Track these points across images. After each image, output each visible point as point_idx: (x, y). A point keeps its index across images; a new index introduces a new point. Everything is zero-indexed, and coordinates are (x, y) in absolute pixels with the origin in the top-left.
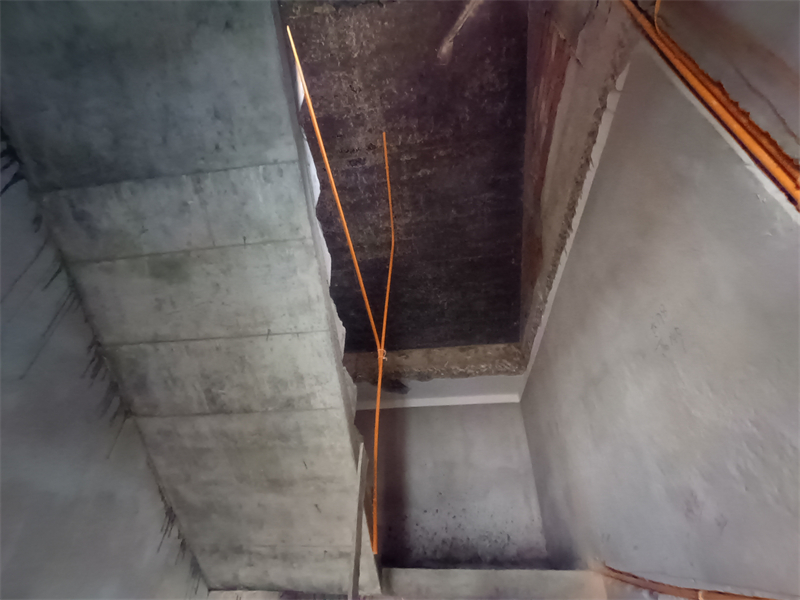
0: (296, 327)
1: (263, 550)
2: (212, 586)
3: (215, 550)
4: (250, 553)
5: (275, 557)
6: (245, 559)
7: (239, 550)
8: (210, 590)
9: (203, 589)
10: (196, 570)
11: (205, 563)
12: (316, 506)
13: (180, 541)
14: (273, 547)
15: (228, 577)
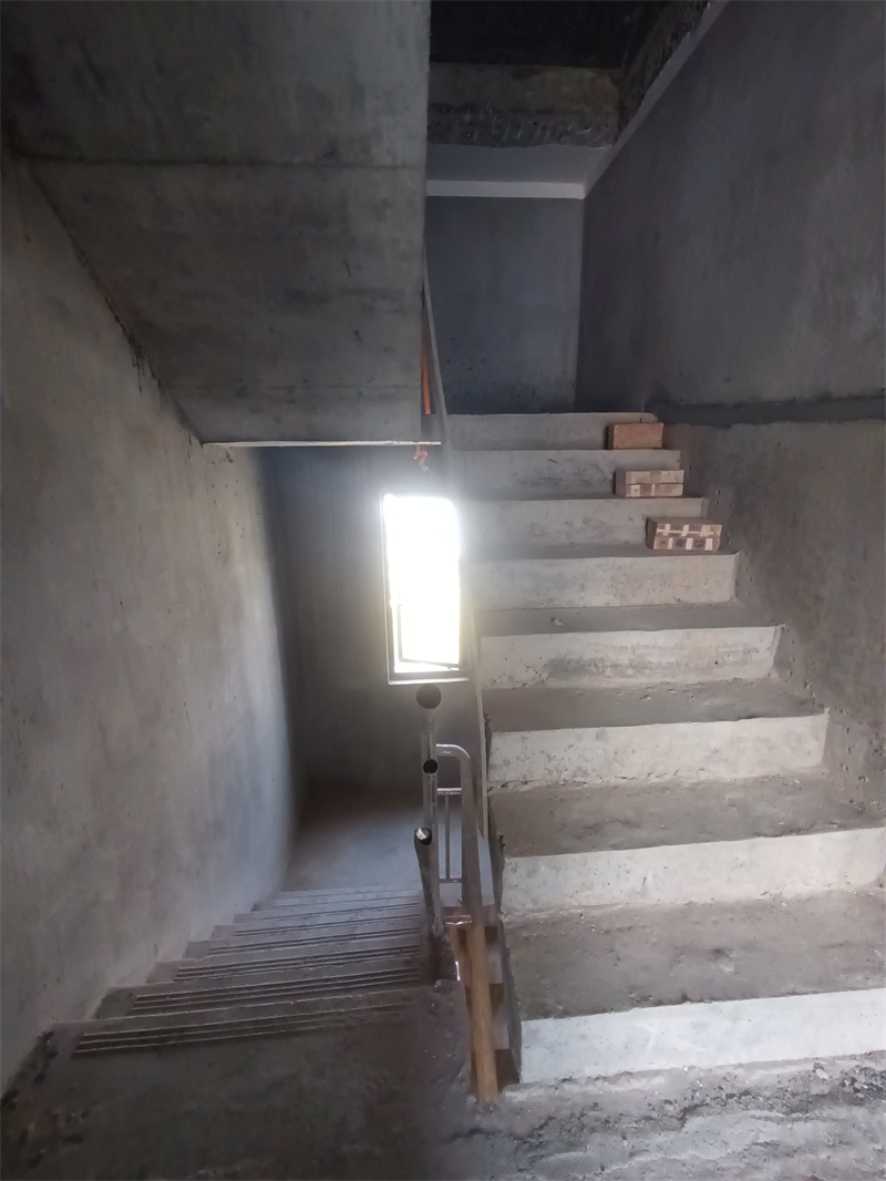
1: (277, 393)
2: (205, 438)
4: (257, 396)
5: (292, 402)
6: (251, 402)
7: (243, 392)
8: (202, 442)
9: (195, 441)
10: (184, 420)
11: (196, 410)
12: (356, 333)
13: (155, 382)
14: (291, 389)
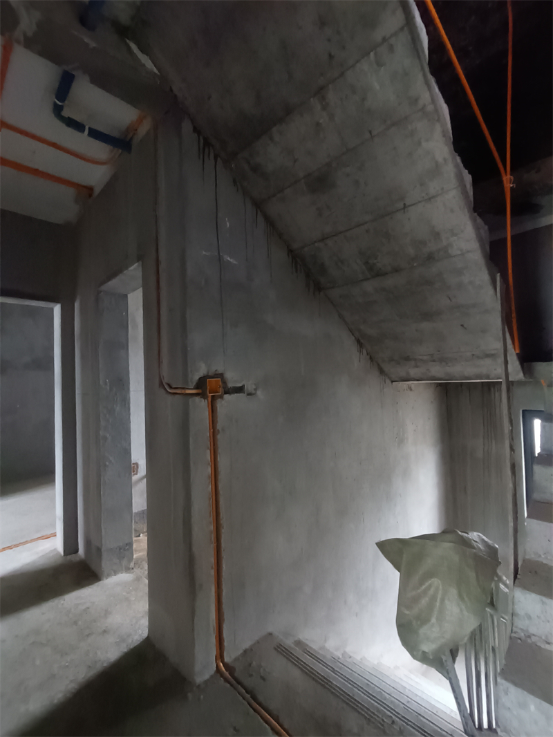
0: (427, 194)
1: (425, 358)
2: (393, 380)
3: (391, 360)
4: (415, 360)
5: (434, 361)
6: (413, 363)
7: (407, 359)
8: (392, 382)
9: (388, 381)
10: (382, 371)
11: (386, 367)
12: (462, 325)
13: (369, 357)
14: (432, 355)
15: (403, 374)
